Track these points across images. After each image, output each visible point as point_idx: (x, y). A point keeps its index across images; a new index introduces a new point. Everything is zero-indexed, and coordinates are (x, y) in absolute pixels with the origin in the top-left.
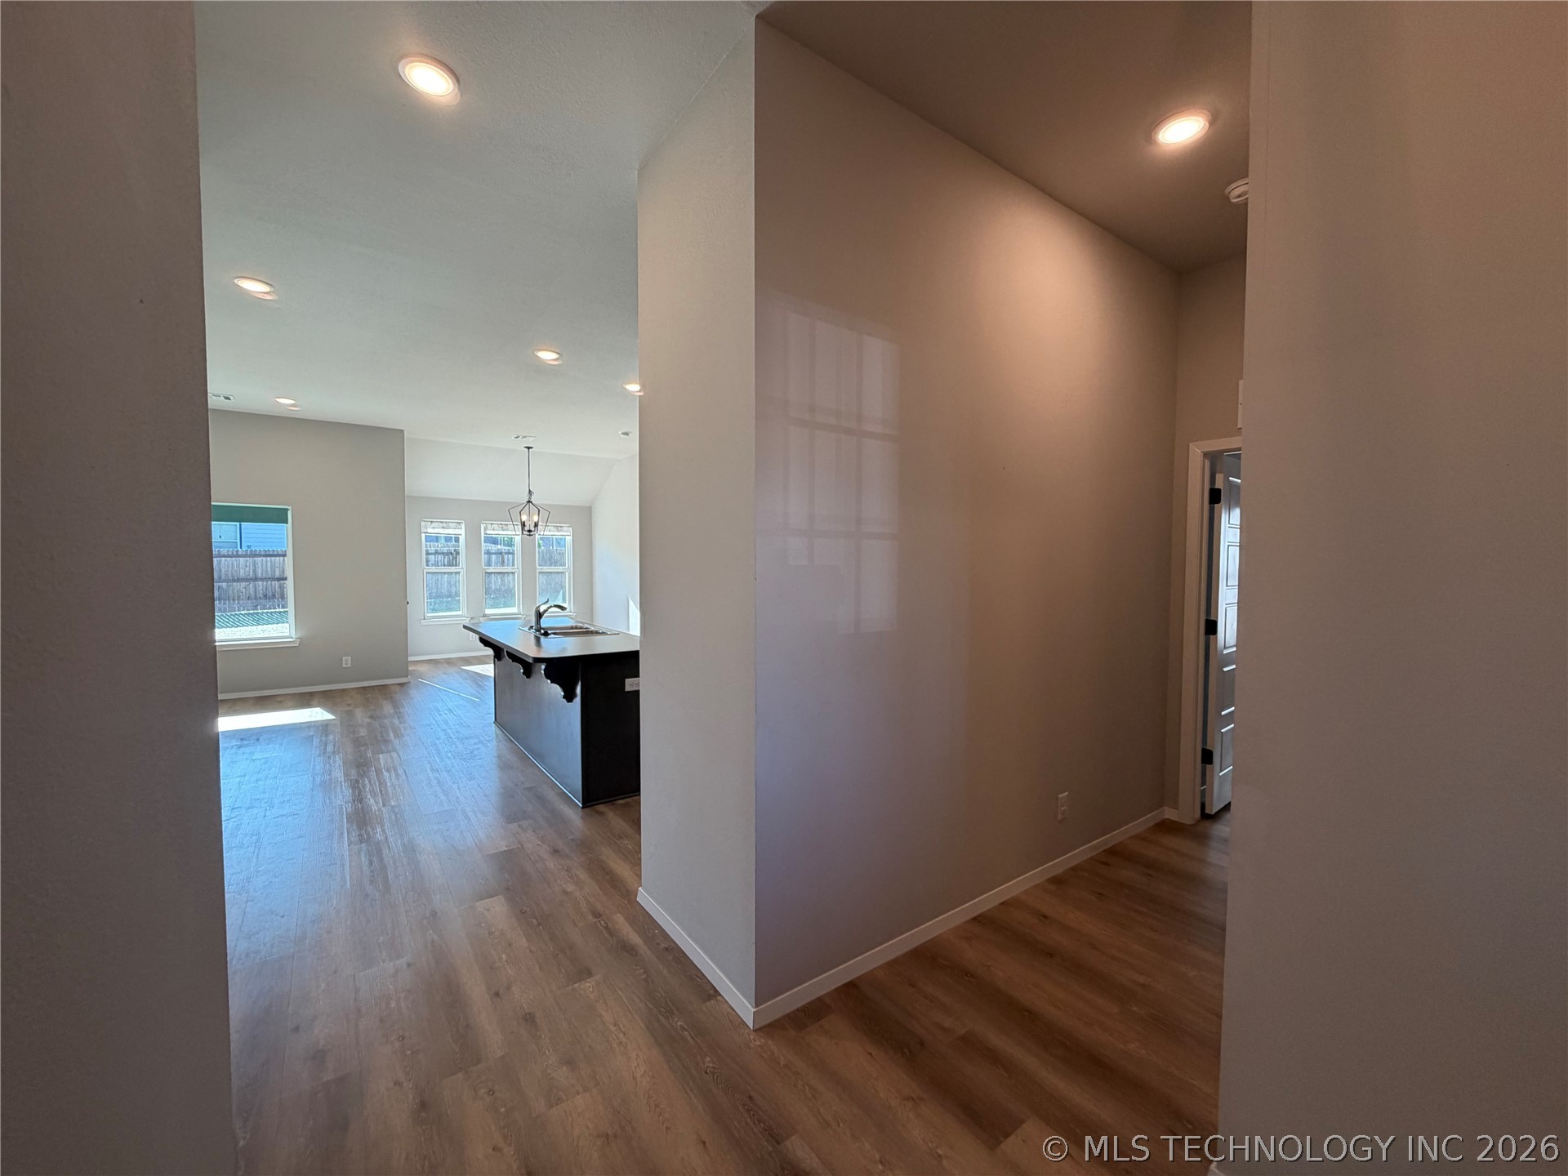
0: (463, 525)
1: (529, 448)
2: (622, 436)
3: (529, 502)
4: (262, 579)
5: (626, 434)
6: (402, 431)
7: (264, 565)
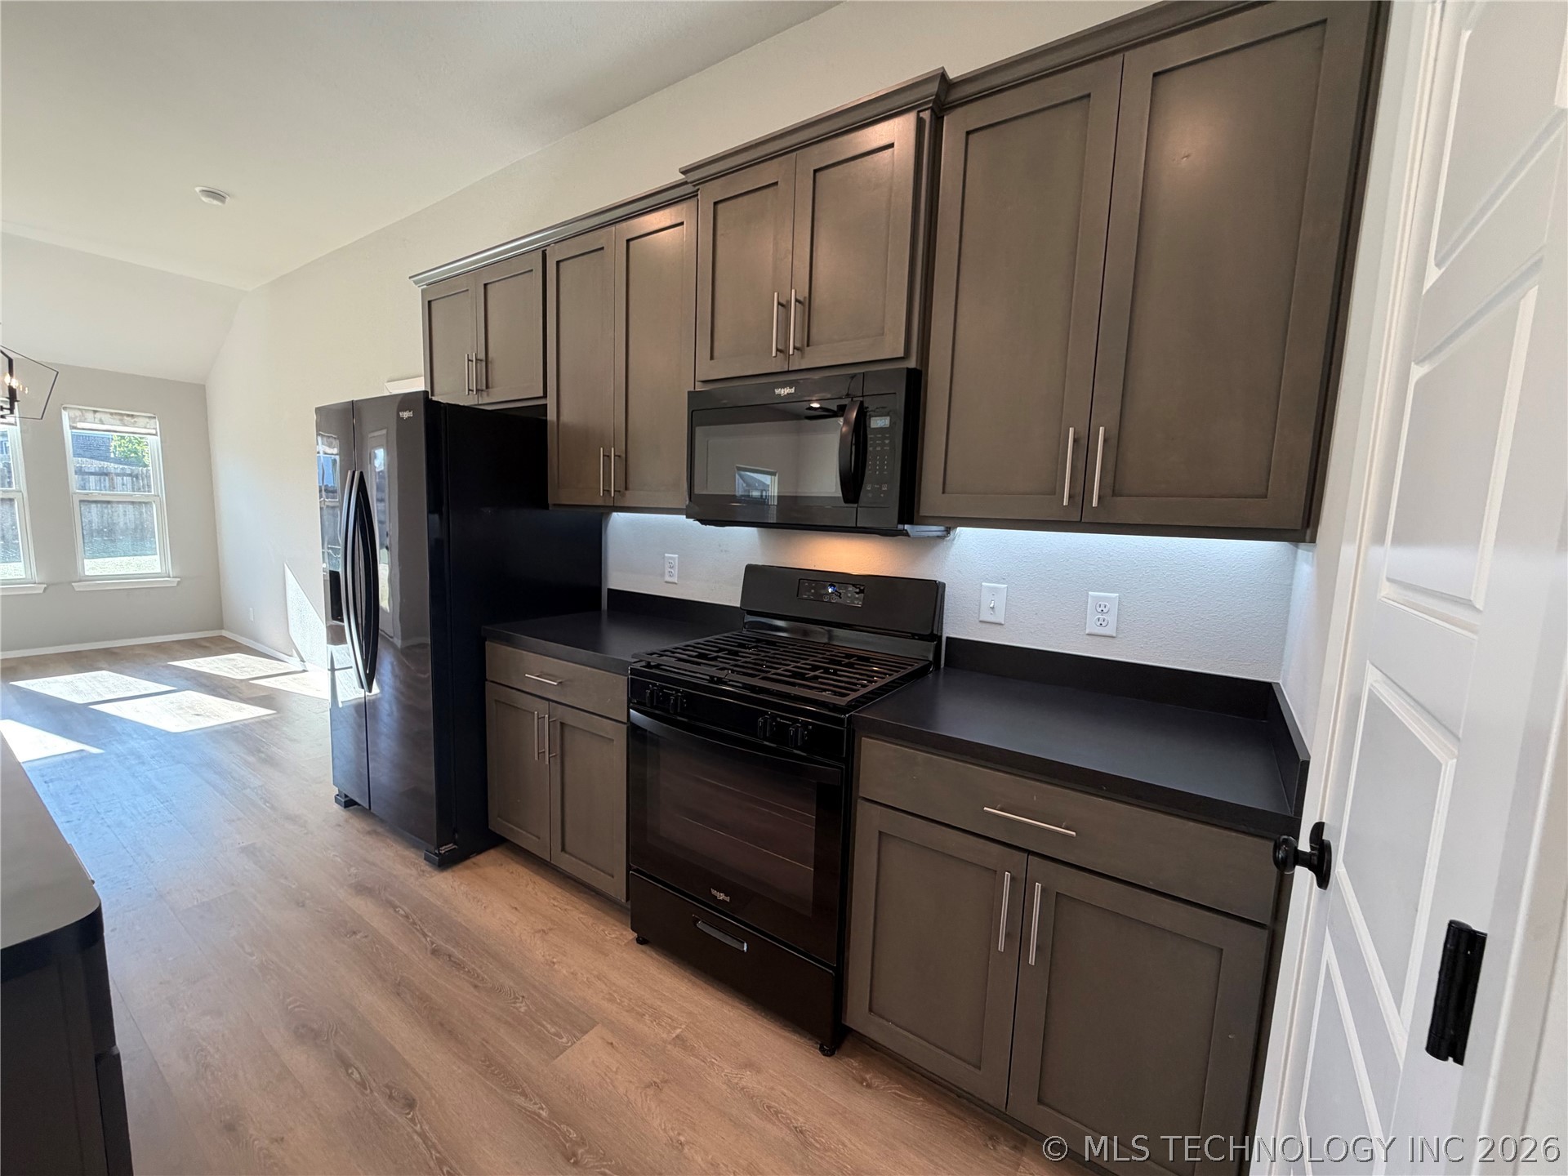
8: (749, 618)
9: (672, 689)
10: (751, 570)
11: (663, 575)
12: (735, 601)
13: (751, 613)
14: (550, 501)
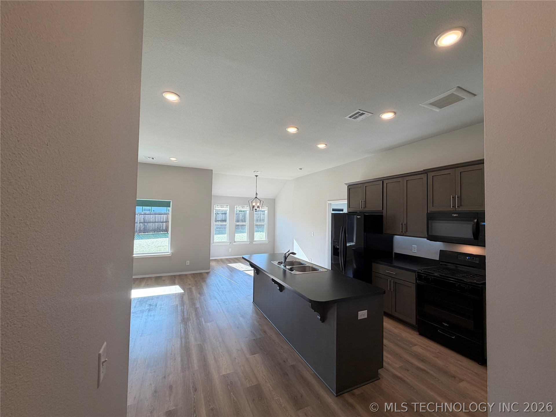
0: (229, 206)
1: (257, 176)
2: (299, 170)
3: (256, 197)
4: (157, 222)
5: (301, 169)
6: (212, 170)
7: (158, 217)
8: (441, 263)
9: (430, 277)
10: (441, 251)
11: (412, 251)
12: (437, 258)
13: (441, 262)
14: (384, 232)
